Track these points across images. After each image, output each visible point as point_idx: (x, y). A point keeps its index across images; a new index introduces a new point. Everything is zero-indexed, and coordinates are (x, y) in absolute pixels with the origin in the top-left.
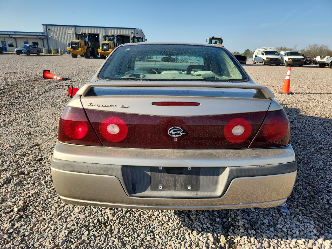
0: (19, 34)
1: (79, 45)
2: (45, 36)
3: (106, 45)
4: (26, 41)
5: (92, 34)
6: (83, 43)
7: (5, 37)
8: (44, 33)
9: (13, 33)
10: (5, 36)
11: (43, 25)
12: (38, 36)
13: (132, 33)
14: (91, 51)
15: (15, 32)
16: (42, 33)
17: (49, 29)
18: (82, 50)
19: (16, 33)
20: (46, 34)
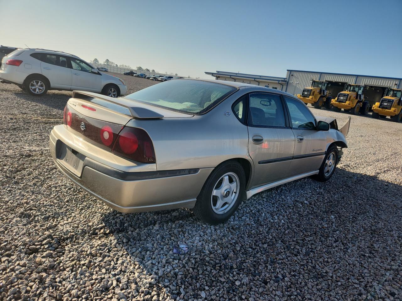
0: (264, 78)
1: (312, 93)
2: (286, 81)
3: (344, 95)
4: (267, 85)
5: (340, 83)
6: (318, 91)
7: (244, 79)
8: (286, 79)
9: (259, 77)
10: (251, 79)
11: (287, 70)
12: (279, 81)
13: (396, 84)
14: (325, 101)
15: (260, 76)
16: (284, 79)
17: (292, 75)
18: (312, 99)
19: (261, 78)
20: (287, 80)
